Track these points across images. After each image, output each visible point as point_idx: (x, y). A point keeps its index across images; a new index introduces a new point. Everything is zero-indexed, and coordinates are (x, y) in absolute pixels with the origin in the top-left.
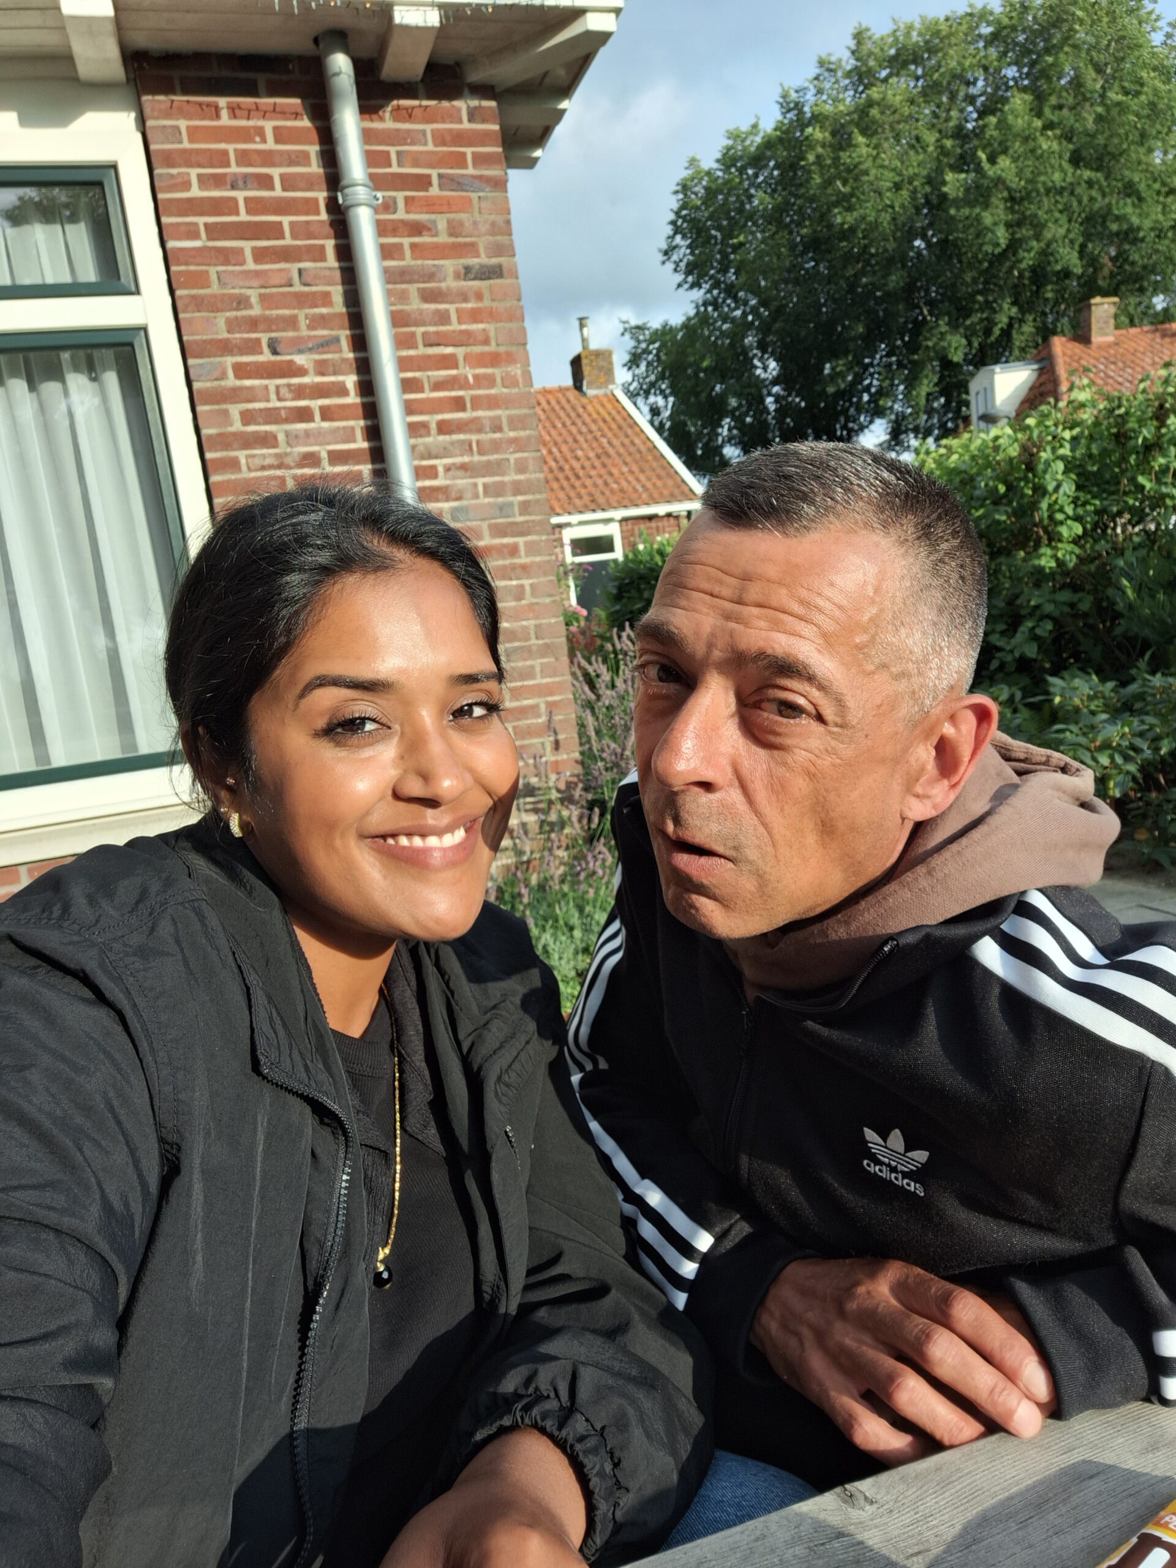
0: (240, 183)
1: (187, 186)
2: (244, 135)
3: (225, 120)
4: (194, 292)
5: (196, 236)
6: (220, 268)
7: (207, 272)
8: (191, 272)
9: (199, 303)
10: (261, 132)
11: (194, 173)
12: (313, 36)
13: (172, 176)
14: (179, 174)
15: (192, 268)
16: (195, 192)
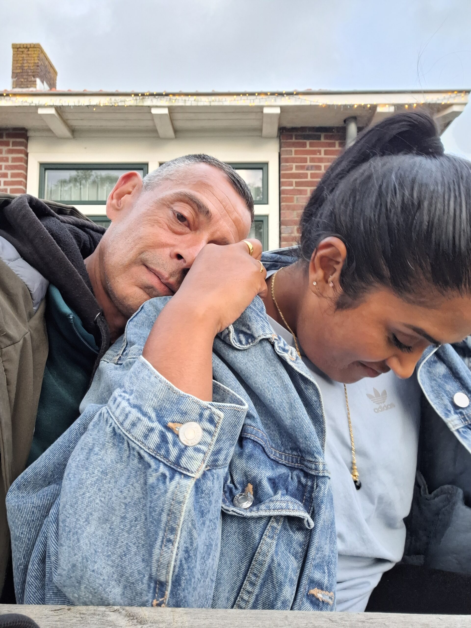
0: (310, 168)
1: (291, 169)
2: (314, 152)
3: (308, 148)
4: (288, 204)
5: (291, 185)
6: (298, 196)
7: (293, 197)
8: (288, 197)
9: (288, 208)
10: (320, 152)
11: (294, 165)
12: (343, 120)
13: (287, 166)
14: (289, 165)
15: (288, 196)
16: (294, 171)
